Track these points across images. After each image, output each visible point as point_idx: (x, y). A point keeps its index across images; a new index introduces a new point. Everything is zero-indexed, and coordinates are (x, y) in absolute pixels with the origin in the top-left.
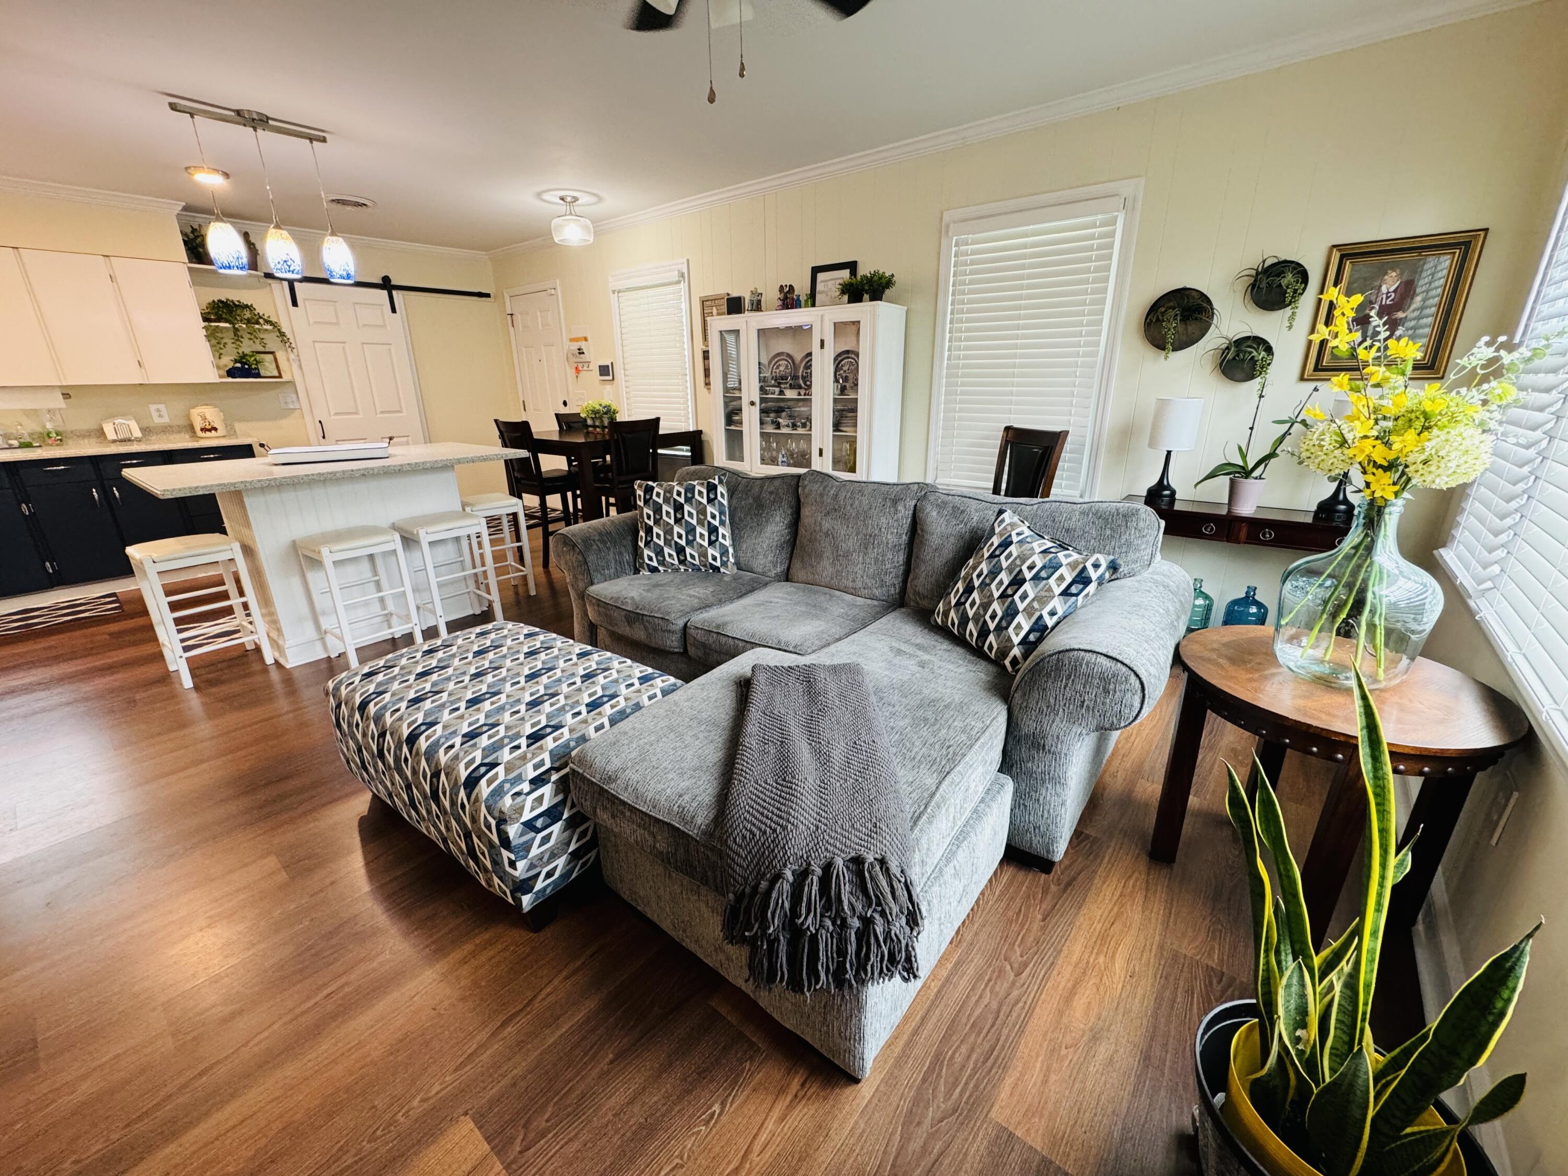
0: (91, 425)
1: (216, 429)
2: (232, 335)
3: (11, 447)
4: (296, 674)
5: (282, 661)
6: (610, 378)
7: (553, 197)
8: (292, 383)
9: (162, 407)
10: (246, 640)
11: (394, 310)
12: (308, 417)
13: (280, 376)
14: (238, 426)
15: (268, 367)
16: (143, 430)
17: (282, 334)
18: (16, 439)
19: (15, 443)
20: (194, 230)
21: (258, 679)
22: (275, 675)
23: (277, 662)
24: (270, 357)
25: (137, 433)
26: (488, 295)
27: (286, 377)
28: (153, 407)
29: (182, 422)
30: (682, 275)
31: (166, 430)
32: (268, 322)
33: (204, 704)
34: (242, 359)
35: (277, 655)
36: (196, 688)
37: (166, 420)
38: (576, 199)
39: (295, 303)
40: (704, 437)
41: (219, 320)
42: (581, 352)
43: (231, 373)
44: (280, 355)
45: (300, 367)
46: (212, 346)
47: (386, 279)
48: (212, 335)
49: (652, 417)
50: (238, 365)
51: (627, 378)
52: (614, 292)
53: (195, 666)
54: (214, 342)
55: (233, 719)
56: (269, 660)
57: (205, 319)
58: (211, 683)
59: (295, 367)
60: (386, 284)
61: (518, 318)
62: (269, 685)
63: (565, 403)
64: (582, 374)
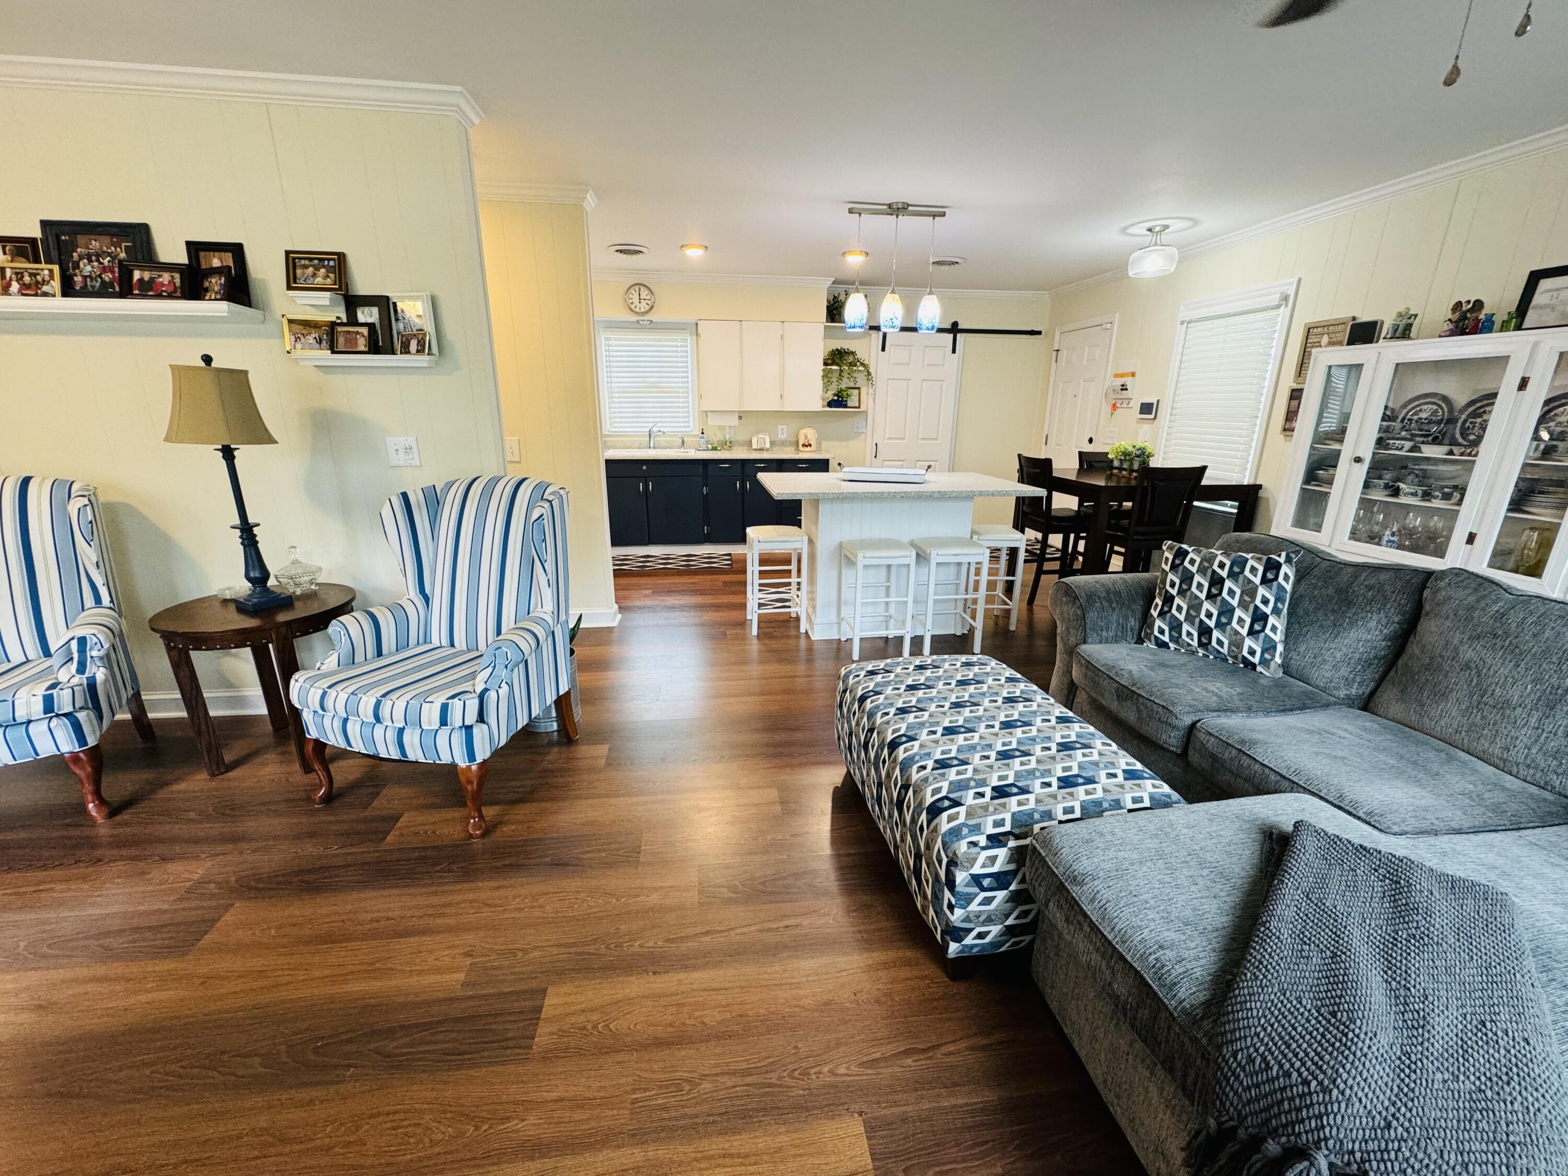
0: (745, 437)
1: (810, 445)
2: (838, 375)
3: (708, 450)
4: (815, 647)
5: (810, 633)
6: (1152, 416)
7: (1141, 230)
8: (865, 412)
9: (785, 427)
10: (793, 611)
11: (954, 351)
12: (869, 441)
13: (859, 407)
14: (824, 444)
15: (853, 401)
16: (772, 443)
17: (869, 374)
18: (711, 444)
19: (710, 447)
20: (835, 297)
21: (792, 642)
22: (803, 643)
23: (807, 632)
24: (857, 391)
25: (768, 445)
26: (1039, 333)
27: (863, 408)
28: (780, 427)
29: (793, 439)
30: (1286, 298)
31: (783, 443)
32: (862, 364)
33: (760, 651)
34: (839, 394)
35: (808, 627)
36: (758, 636)
37: (784, 437)
38: (1166, 227)
39: (883, 349)
40: (1261, 493)
41: (831, 364)
42: (1124, 388)
43: (830, 404)
44: (863, 391)
45: (874, 399)
46: (824, 384)
47: (955, 324)
48: (826, 375)
49: (1198, 464)
50: (836, 398)
51: (1173, 418)
52: (1182, 323)
53: (762, 620)
54: (826, 380)
55: (775, 668)
56: (803, 630)
57: (825, 364)
58: (769, 636)
59: (871, 400)
60: (954, 329)
61: (1063, 355)
62: (798, 650)
63: (1091, 441)
64: (1119, 411)
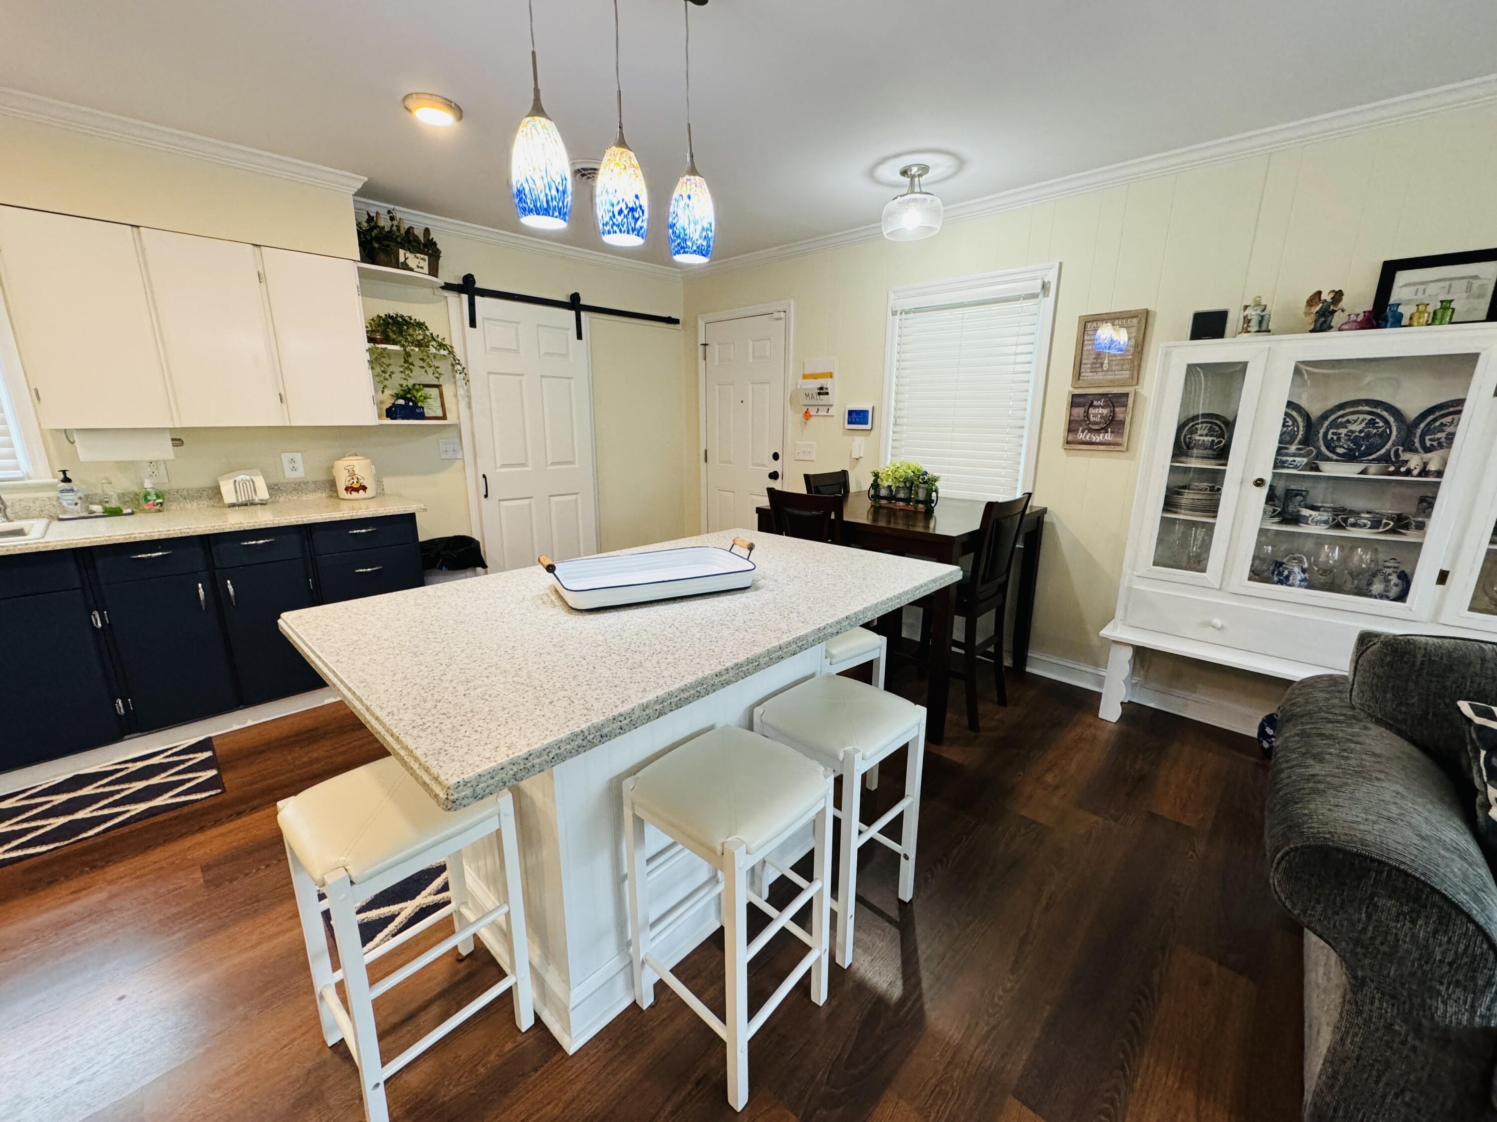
0: (201, 481)
1: (364, 488)
2: (402, 362)
3: (92, 516)
6: (868, 427)
7: (890, 172)
8: (457, 427)
9: (298, 457)
11: (579, 336)
12: (470, 472)
13: (444, 417)
14: (389, 483)
15: (432, 407)
16: (273, 489)
17: (456, 362)
18: (100, 503)
19: (97, 509)
20: (370, 219)
24: (434, 392)
25: (263, 493)
26: (676, 321)
27: (451, 419)
28: (286, 457)
29: (322, 477)
30: (1045, 287)
31: (298, 487)
32: (441, 346)
34: (406, 394)
37: (299, 474)
38: (925, 169)
39: (473, 323)
41: (387, 340)
42: (822, 392)
43: (392, 413)
44: (448, 390)
45: (469, 406)
47: (575, 297)
48: (376, 360)
50: (401, 402)
51: (898, 429)
52: (894, 313)
54: (378, 370)
57: (371, 340)
59: (463, 405)
60: (574, 304)
61: (714, 350)
63: (776, 456)
64: (812, 420)
